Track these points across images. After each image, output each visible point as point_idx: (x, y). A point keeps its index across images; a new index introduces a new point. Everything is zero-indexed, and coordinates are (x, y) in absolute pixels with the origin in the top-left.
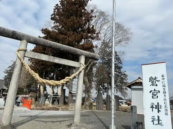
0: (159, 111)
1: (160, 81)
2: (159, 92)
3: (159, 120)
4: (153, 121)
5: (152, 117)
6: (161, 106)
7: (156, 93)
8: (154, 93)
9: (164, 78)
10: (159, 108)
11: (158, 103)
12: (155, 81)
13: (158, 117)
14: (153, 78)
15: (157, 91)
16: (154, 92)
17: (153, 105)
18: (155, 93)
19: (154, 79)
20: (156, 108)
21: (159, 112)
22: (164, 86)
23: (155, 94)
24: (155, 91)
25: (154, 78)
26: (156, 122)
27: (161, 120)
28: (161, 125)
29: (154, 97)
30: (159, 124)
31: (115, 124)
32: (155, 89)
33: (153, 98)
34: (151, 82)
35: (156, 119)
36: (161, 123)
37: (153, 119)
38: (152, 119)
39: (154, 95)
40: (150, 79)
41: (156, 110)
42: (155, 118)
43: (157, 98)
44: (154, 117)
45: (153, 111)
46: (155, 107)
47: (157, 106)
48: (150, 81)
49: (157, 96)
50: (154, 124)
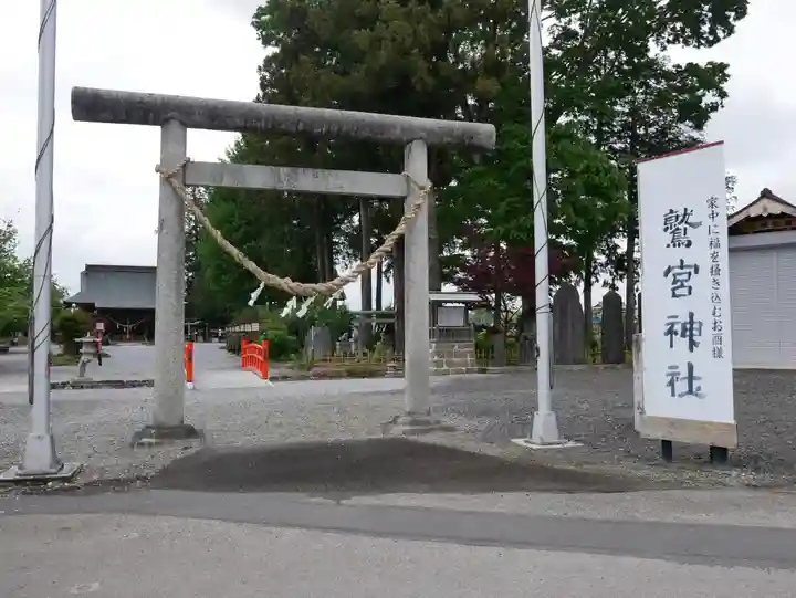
0: (692, 344)
1: (700, 224)
2: (697, 271)
3: (691, 378)
4: (671, 384)
5: (670, 368)
6: (701, 324)
7: (686, 277)
8: (678, 277)
9: (715, 210)
10: (695, 332)
11: (691, 315)
12: (682, 226)
13: (691, 368)
14: (677, 217)
15: (689, 267)
16: (679, 270)
17: (673, 324)
18: (682, 274)
19: (680, 218)
20: (683, 335)
21: (691, 349)
22: (714, 244)
23: (682, 281)
24: (682, 266)
25: (681, 212)
26: (682, 386)
27: (699, 378)
28: (697, 395)
29: (678, 292)
30: (690, 391)
31: (554, 407)
32: (682, 261)
33: (674, 296)
34: (669, 231)
35: (681, 376)
36: (699, 388)
37: (673, 375)
38: (670, 377)
39: (679, 284)
40: (666, 219)
41: (682, 343)
42: (679, 373)
43: (690, 293)
44: (676, 367)
45: (671, 346)
46: (680, 332)
47: (688, 326)
48: (666, 230)
49: (690, 288)
50: (673, 394)
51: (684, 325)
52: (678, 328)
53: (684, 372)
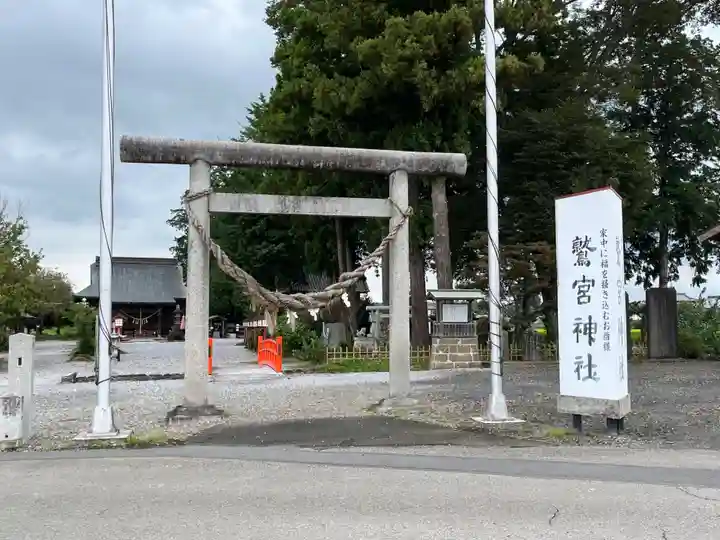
0: (591, 340)
1: (596, 249)
2: (594, 285)
3: (590, 366)
4: (578, 370)
5: (577, 358)
6: (596, 325)
7: (586, 288)
8: (582, 289)
9: (606, 238)
10: (593, 331)
11: (590, 318)
12: (584, 250)
13: (590, 357)
14: (581, 242)
15: (589, 281)
16: (582, 284)
17: (578, 325)
18: (583, 286)
19: (583, 244)
20: (585, 334)
21: (590, 344)
22: (605, 264)
23: (584, 292)
24: (584, 281)
25: (584, 240)
26: (584, 372)
27: (595, 366)
28: (594, 379)
29: (582, 300)
30: (590, 376)
32: (584, 277)
33: (579, 303)
35: (584, 365)
36: (595, 374)
37: (579, 363)
38: (577, 365)
39: (582, 294)
40: (574, 244)
41: (584, 338)
42: (582, 362)
43: (589, 301)
44: (580, 357)
45: (578, 341)
46: (583, 331)
47: (588, 326)
48: (574, 252)
49: (589, 298)
50: (579, 378)
51: (585, 325)
52: (582, 327)
53: (586, 363)
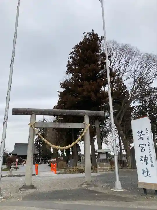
0: (147, 163)
1: (145, 134)
2: (145, 146)
3: (147, 172)
4: (143, 173)
5: (143, 169)
6: (148, 158)
8: (142, 147)
9: (147, 131)
10: (147, 160)
11: (145, 156)
12: (141, 135)
13: (147, 169)
15: (144, 144)
16: (142, 145)
17: (142, 158)
20: (144, 161)
21: (147, 165)
22: (148, 139)
25: (141, 132)
26: (146, 174)
27: (149, 172)
28: (149, 176)
30: (148, 176)
32: (142, 143)
33: (141, 151)
35: (145, 171)
36: (149, 175)
37: (144, 171)
40: (138, 133)
41: (144, 163)
45: (142, 164)
48: (138, 136)
49: (144, 150)
50: (144, 176)
51: (144, 158)
52: (143, 159)
53: (146, 171)
